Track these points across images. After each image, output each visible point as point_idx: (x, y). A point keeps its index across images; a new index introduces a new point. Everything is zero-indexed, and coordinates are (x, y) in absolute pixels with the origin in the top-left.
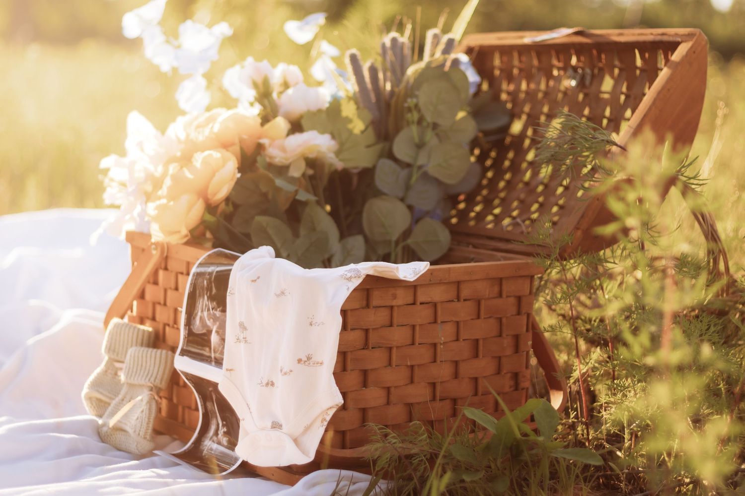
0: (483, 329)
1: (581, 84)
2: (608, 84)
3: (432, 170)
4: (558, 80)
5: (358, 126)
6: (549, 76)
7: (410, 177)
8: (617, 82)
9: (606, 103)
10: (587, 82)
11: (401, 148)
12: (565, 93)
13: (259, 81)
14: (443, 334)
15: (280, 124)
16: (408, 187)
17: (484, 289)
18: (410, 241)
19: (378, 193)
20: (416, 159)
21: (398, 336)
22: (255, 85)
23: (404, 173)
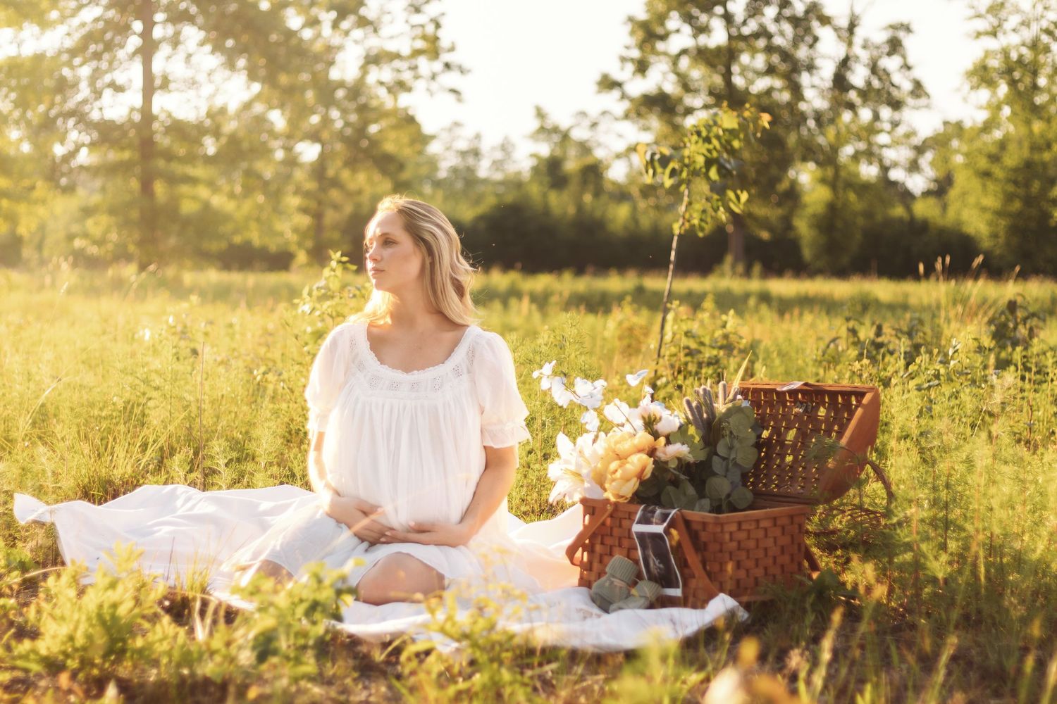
0: (785, 540)
1: (806, 411)
2: (822, 412)
3: (739, 461)
4: (790, 408)
5: (697, 439)
6: (785, 406)
7: (727, 465)
8: (828, 410)
9: (822, 422)
10: (809, 410)
11: (721, 449)
12: (795, 416)
13: (646, 416)
14: (770, 542)
15: (662, 440)
16: (727, 470)
17: (785, 521)
18: (731, 499)
19: (715, 474)
20: (729, 455)
21: (752, 544)
22: (643, 418)
23: (724, 463)
